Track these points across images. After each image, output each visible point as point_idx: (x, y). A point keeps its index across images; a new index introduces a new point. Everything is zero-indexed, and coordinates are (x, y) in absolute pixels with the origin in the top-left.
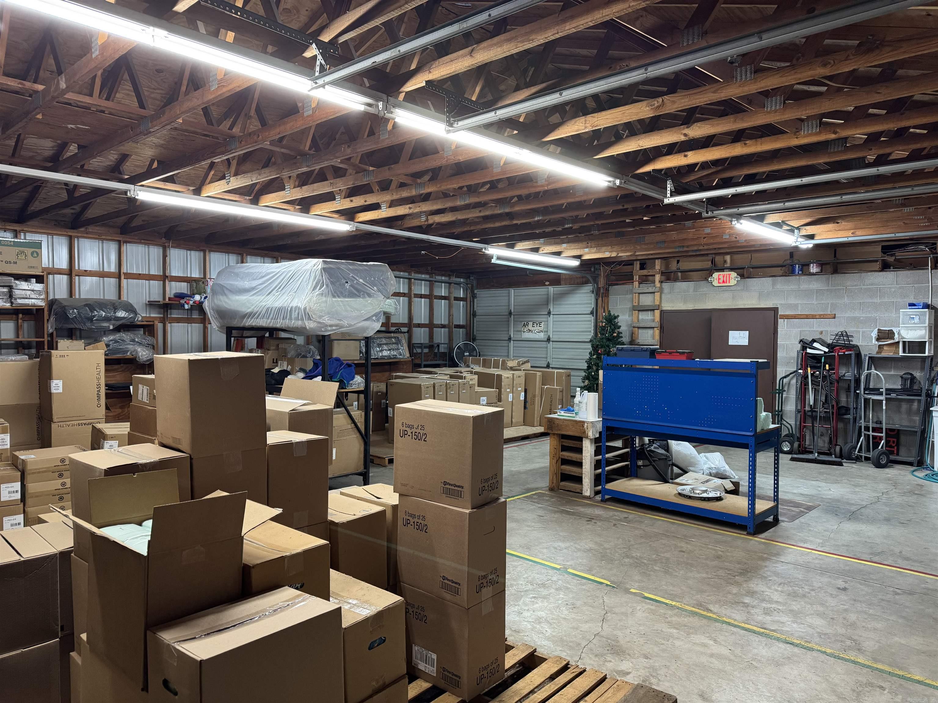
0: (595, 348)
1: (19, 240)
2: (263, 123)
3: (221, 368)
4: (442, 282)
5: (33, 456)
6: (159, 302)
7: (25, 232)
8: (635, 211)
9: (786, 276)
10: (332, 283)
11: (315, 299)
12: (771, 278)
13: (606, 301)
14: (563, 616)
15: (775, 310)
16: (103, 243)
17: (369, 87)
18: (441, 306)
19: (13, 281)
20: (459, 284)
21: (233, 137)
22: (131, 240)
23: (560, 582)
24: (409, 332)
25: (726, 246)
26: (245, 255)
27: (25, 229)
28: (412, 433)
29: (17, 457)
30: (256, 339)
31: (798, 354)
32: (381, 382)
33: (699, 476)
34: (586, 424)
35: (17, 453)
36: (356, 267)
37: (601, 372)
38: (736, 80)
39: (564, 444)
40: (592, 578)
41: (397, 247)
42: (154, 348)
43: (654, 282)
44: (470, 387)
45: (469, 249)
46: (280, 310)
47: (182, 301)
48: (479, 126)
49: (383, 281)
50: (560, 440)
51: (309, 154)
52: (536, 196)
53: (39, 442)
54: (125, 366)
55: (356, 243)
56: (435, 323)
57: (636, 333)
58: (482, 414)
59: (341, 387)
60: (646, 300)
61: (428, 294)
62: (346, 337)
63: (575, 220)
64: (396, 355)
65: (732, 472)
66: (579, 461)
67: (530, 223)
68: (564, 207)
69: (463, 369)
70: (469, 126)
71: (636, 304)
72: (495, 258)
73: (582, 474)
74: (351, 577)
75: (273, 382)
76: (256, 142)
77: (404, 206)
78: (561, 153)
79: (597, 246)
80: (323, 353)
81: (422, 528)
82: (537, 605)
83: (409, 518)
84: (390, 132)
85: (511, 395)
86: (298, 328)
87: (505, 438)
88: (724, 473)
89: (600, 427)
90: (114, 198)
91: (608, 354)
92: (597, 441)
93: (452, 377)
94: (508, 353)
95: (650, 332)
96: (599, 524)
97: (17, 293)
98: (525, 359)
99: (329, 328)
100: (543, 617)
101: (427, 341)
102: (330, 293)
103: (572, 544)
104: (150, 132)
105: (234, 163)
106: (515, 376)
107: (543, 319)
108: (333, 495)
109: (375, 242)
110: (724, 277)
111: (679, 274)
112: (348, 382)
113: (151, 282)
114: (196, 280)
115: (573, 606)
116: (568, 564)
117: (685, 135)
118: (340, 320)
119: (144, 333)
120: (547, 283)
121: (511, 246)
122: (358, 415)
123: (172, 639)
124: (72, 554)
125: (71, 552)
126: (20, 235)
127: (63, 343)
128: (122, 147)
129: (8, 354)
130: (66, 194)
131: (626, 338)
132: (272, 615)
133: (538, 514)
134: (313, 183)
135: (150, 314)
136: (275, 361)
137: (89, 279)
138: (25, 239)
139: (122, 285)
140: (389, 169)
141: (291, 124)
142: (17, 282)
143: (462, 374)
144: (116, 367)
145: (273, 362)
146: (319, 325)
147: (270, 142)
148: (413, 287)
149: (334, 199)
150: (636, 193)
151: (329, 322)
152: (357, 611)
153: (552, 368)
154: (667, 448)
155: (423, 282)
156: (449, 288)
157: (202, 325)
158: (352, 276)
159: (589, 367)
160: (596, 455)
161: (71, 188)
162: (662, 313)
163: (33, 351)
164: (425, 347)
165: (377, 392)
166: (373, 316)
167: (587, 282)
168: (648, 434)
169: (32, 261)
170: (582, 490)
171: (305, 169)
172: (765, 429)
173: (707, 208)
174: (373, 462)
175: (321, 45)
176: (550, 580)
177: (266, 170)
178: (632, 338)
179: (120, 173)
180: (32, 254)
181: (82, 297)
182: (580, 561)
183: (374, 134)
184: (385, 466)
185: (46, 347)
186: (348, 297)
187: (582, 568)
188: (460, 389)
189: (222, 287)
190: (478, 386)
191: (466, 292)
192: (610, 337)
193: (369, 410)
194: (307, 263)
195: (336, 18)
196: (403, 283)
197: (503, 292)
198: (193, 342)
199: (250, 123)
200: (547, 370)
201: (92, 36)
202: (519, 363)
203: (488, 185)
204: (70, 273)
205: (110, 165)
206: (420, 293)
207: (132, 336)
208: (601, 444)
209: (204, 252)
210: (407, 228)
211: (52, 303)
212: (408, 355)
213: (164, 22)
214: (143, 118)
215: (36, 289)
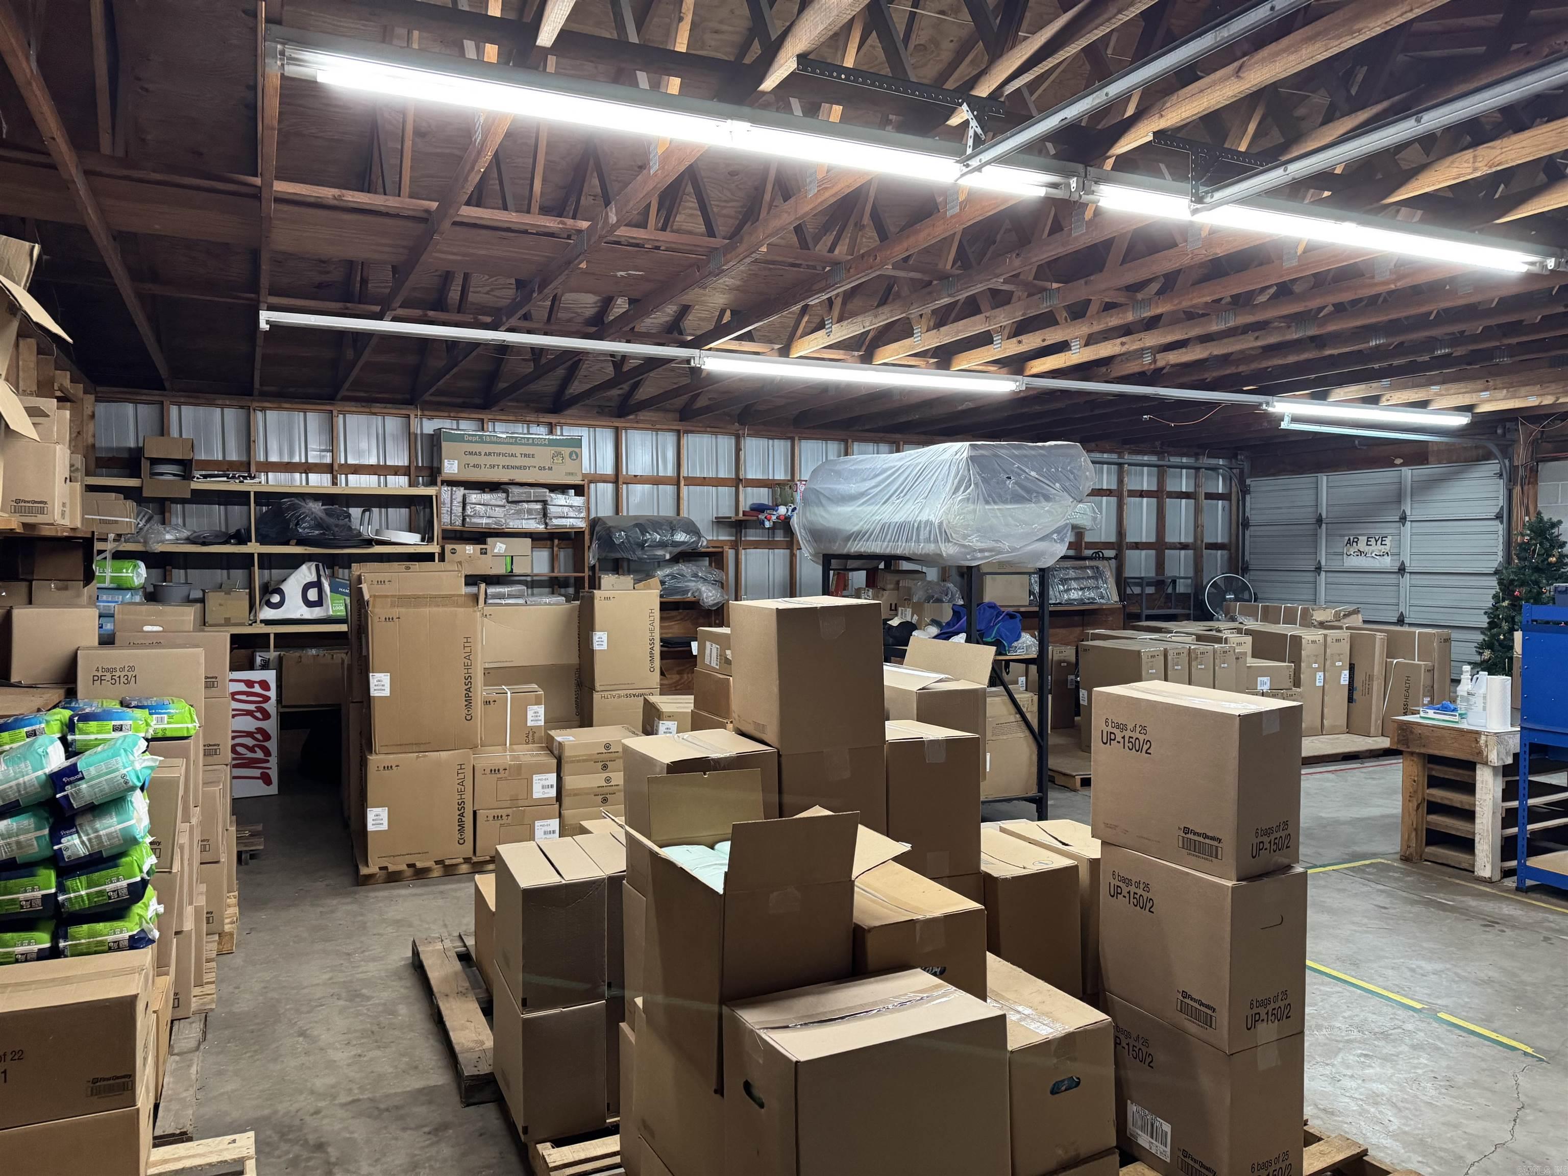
0: (1506, 587)
1: (555, 437)
2: (883, 235)
3: (821, 622)
4: (1182, 467)
5: (571, 738)
6: (730, 518)
7: (562, 425)
10: (985, 480)
11: (956, 507)
13: (1531, 493)
14: (1424, 1098)
16: (657, 435)
17: (1055, 157)
18: (1180, 511)
19: (547, 494)
20: (1214, 469)
21: (836, 264)
22: (693, 429)
23: (1422, 1034)
24: (1119, 558)
26: (850, 441)
27: (563, 421)
28: (1123, 738)
29: (552, 738)
30: (865, 572)
32: (1067, 644)
34: (1483, 738)
35: (552, 733)
36: (1025, 452)
37: (1518, 636)
39: (1434, 773)
40: (1493, 1035)
41: (1097, 412)
42: (722, 588)
44: (1237, 658)
46: (901, 526)
47: (762, 517)
48: (1259, 194)
49: (1072, 473)
50: (1424, 766)
51: (952, 276)
52: (1373, 302)
53: (578, 718)
54: (686, 612)
56: (1167, 540)
58: (1256, 711)
59: (998, 653)
61: (1154, 488)
62: (1007, 569)
63: (1457, 339)
64: (1093, 599)
66: (1467, 807)
67: (1360, 351)
68: (1432, 318)
69: (1222, 625)
70: (1234, 197)
72: (1287, 419)
73: (1474, 834)
74: (1020, 970)
75: (891, 640)
76: (871, 268)
77: (1111, 341)
78: (1422, 221)
79: (1509, 386)
80: (967, 595)
81: (1144, 904)
82: (1371, 1071)
83: (1120, 884)
84: (1090, 223)
85: (1320, 676)
86: (928, 555)
87: (1304, 754)
89: (1514, 744)
90: (673, 370)
91: (1537, 599)
92: (1507, 771)
93: (1200, 638)
94: (1315, 595)
96: (1509, 932)
97: (552, 510)
98: (1352, 608)
99: (979, 555)
100: (1383, 1095)
101: (1152, 574)
102: (981, 497)
103: (1448, 966)
104: (723, 271)
105: (838, 303)
106: (1329, 639)
107: (1391, 529)
108: (988, 830)
109: (1059, 406)
112: (1011, 644)
113: (720, 488)
114: (780, 484)
115: (1448, 1083)
116: (1439, 1002)
118: (997, 541)
119: (710, 564)
120: (1399, 461)
121: (1321, 397)
122: (1027, 699)
123: (756, 1023)
124: (624, 882)
125: (623, 877)
126: (556, 429)
127: (608, 580)
128: (685, 297)
129: (541, 595)
130: (612, 369)
132: (899, 1011)
133: (1375, 903)
134: (957, 320)
135: (718, 536)
136: (893, 608)
137: (639, 488)
138: (562, 435)
139: (681, 495)
140: (1086, 283)
141: (927, 231)
142: (553, 495)
143: (1220, 634)
144: (674, 613)
145: (891, 610)
146: (963, 550)
147: (893, 265)
148: (1126, 479)
149: (991, 342)
151: (979, 544)
152: (1033, 1026)
153: (1410, 625)
155: (1145, 469)
156: (1196, 477)
157: (788, 551)
158: (1018, 467)
159: (1492, 625)
160: (1504, 799)
161: (618, 360)
163: (571, 590)
164: (1149, 584)
165: (1060, 662)
166: (1053, 533)
167: (1487, 457)
169: (570, 465)
170: (1473, 866)
171: (946, 301)
174: (1053, 782)
175: (976, 104)
176: (1399, 1027)
177: (886, 309)
179: (681, 333)
180: (570, 455)
181: (631, 514)
182: (1466, 1000)
183: (1061, 229)
184: (1075, 791)
185: (587, 585)
186: (1011, 502)
187: (1470, 1015)
188: (1217, 662)
189: (817, 493)
190: (1253, 656)
191: (1228, 482)
192: (1540, 566)
193: (1046, 691)
194: (945, 450)
195: (1000, 56)
196: (1109, 472)
197: (1304, 480)
198: (776, 581)
199: (862, 236)
200: (1398, 628)
201: (650, 144)
202: (1337, 614)
203: (1272, 290)
204: (616, 479)
205: (667, 322)
206: (1139, 488)
207: (694, 568)
208: (1517, 778)
209: (792, 440)
210: (1117, 378)
211: (594, 523)
212: (1115, 598)
213: (746, 110)
214: (712, 252)
215: (576, 504)
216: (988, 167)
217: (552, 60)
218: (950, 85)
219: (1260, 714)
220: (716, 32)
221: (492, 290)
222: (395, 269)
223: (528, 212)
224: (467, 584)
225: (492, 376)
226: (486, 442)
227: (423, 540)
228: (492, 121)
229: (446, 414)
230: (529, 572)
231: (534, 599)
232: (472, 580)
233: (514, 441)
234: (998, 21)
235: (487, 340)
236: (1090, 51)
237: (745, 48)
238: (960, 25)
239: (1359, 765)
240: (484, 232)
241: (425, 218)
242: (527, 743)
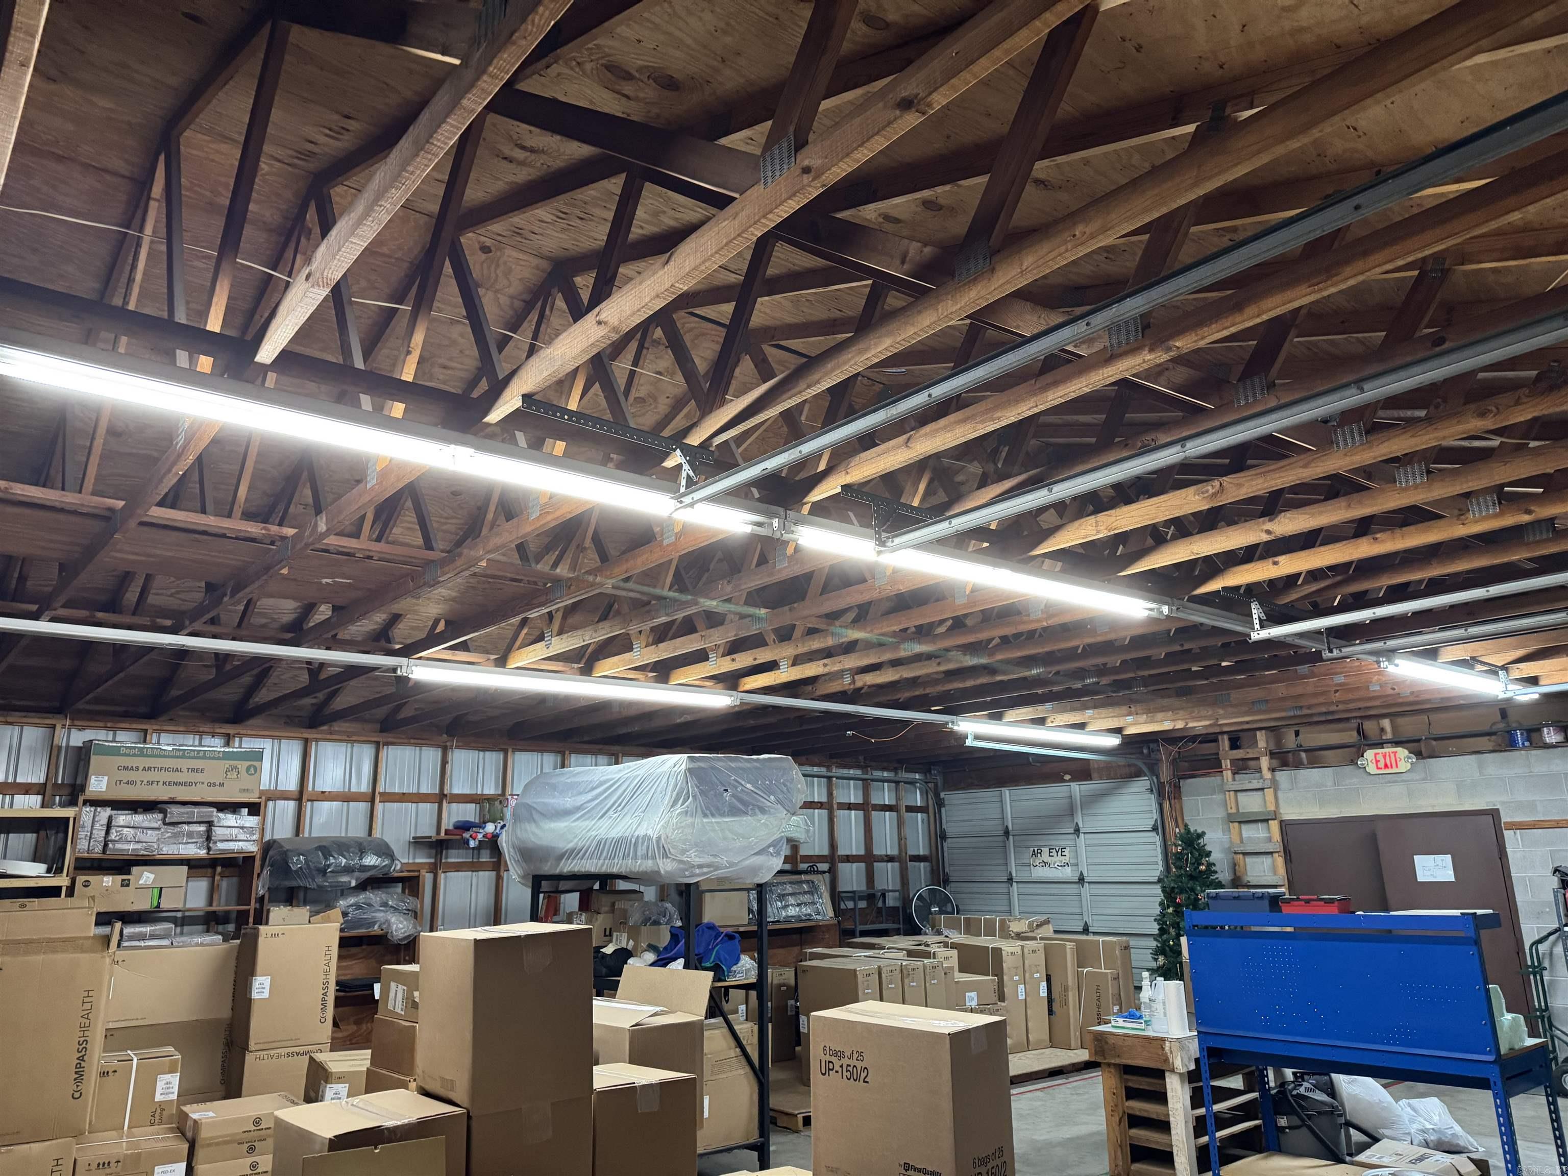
0: (1169, 894)
1: (231, 750)
2: (604, 557)
3: (525, 952)
4: (883, 781)
5: (211, 1114)
6: (430, 837)
7: (241, 736)
8: (1205, 652)
9: (1501, 751)
10: (702, 793)
11: (675, 821)
12: (1473, 757)
13: (1178, 807)
15: (1494, 814)
16: (352, 747)
17: (759, 500)
18: (885, 823)
19: (215, 813)
20: (912, 783)
21: (557, 581)
22: (395, 740)
24: (832, 871)
25: (1377, 703)
26: (567, 752)
27: (242, 732)
28: (841, 1066)
29: (186, 1115)
30: (578, 894)
31: (1556, 897)
32: (786, 966)
33: (1402, 1146)
34: (1167, 1044)
35: (186, 1109)
36: (740, 765)
37: (1184, 940)
38: (1338, 446)
39: (1130, 1084)
41: (805, 727)
42: (416, 918)
43: (1259, 770)
44: (946, 974)
45: (925, 724)
46: (618, 842)
47: (466, 835)
48: (931, 542)
49: (785, 785)
50: (1121, 1077)
53: (221, 1087)
54: (369, 948)
55: (741, 724)
56: (875, 853)
57: (1242, 863)
58: (966, 1028)
59: (716, 979)
60: (1251, 803)
61: (861, 801)
62: (726, 886)
63: (1101, 671)
64: (810, 915)
65: (1471, 1139)
66: (1163, 1118)
67: (1025, 678)
68: (1079, 651)
69: (931, 939)
70: (911, 543)
71: (1234, 811)
72: (970, 737)
73: (1171, 1146)
75: (604, 970)
76: (592, 586)
77: (815, 663)
78: (1063, 571)
79: (1148, 712)
80: (686, 916)
84: (792, 558)
85: (1021, 987)
86: (646, 872)
87: (1012, 1073)
88: (1455, 1141)
89: (1194, 1049)
90: (376, 678)
91: (1195, 904)
92: (1192, 1077)
93: (910, 954)
94: (1010, 905)
95: (1267, 860)
97: (218, 832)
98: (1043, 918)
99: (697, 871)
101: (863, 887)
102: (699, 809)
104: (439, 582)
105: (558, 617)
106: (1026, 951)
107: (1066, 841)
109: (772, 720)
110: (1385, 757)
111: (1303, 755)
112: (729, 968)
113: (420, 805)
114: (490, 799)
117: (1268, 532)
118: (715, 856)
119: (403, 891)
120: (1067, 777)
121: (998, 717)
122: (747, 1030)
126: (234, 741)
127: (278, 913)
128: (396, 606)
129: (191, 934)
130: (307, 676)
131: (1223, 874)
134: (674, 637)
135: (414, 858)
136: (608, 933)
137: (325, 807)
138: (240, 747)
139: (375, 813)
140: (790, 610)
141: (645, 557)
142: (221, 815)
143: (928, 949)
144: (354, 950)
145: (605, 935)
146: (682, 866)
147: (613, 584)
148: (835, 792)
149: (707, 659)
150: (1202, 624)
151: (697, 859)
153: (1094, 933)
154: (1331, 1091)
155: (852, 782)
156: (897, 789)
157: (494, 873)
158: (735, 780)
159: (1162, 931)
160: (1194, 1107)
161: (315, 669)
162: (1285, 826)
163: (231, 927)
164: (861, 898)
165: (780, 986)
166: (769, 846)
167: (1138, 774)
168: (1290, 1062)
169: (246, 780)
171: (663, 619)
172: (1517, 1047)
173: (1328, 643)
174: (775, 1124)
175: (687, 451)
177: (606, 624)
178: (1235, 874)
179: (389, 641)
180: (248, 769)
181: (313, 835)
183: (767, 562)
184: (797, 1132)
185: (251, 920)
186: (728, 815)
188: (927, 978)
189: (529, 808)
190: (960, 971)
191: (925, 796)
192: (1194, 874)
193: (766, 1019)
194: (663, 762)
195: (711, 412)
196: (819, 785)
197: (990, 794)
198: (478, 908)
199: (584, 558)
200: (1084, 937)
201: (368, 461)
202: (1030, 924)
203: (949, 623)
204: (300, 797)
205: (374, 630)
206: (847, 801)
207: (384, 896)
208: (1201, 1084)
209: (506, 752)
210: (822, 696)
211: (268, 847)
212: (831, 913)
213: (470, 437)
214: (428, 563)
215: (248, 825)
216: (700, 504)
217: (271, 377)
218: (666, 433)
219: (968, 1031)
220: (445, 367)
221: (178, 593)
222: (62, 567)
223: (229, 516)
224: (97, 924)
225: (166, 683)
226: (147, 756)
227: (49, 871)
228: (196, 428)
229: (101, 724)
230: (180, 906)
231: (184, 939)
232: (104, 919)
233: (181, 755)
234: (708, 385)
235: (163, 644)
236: (787, 415)
237: (473, 383)
238: (675, 385)
239: (1064, 1081)
240: (175, 534)
241: (108, 517)
242: (152, 1124)
